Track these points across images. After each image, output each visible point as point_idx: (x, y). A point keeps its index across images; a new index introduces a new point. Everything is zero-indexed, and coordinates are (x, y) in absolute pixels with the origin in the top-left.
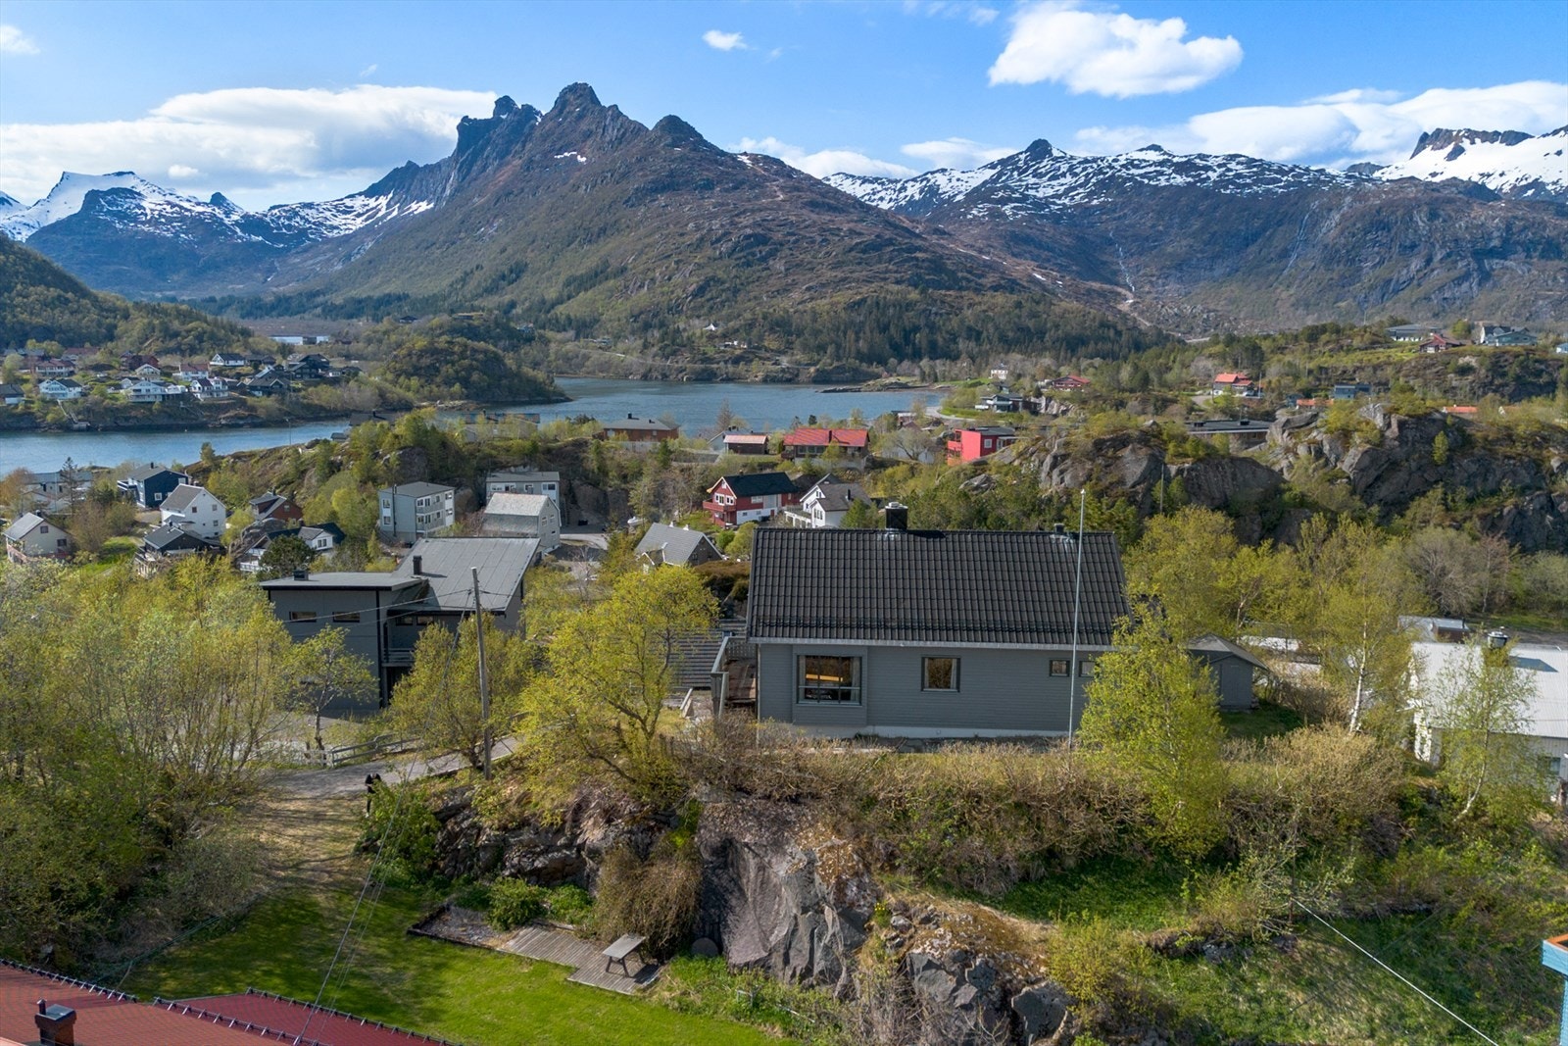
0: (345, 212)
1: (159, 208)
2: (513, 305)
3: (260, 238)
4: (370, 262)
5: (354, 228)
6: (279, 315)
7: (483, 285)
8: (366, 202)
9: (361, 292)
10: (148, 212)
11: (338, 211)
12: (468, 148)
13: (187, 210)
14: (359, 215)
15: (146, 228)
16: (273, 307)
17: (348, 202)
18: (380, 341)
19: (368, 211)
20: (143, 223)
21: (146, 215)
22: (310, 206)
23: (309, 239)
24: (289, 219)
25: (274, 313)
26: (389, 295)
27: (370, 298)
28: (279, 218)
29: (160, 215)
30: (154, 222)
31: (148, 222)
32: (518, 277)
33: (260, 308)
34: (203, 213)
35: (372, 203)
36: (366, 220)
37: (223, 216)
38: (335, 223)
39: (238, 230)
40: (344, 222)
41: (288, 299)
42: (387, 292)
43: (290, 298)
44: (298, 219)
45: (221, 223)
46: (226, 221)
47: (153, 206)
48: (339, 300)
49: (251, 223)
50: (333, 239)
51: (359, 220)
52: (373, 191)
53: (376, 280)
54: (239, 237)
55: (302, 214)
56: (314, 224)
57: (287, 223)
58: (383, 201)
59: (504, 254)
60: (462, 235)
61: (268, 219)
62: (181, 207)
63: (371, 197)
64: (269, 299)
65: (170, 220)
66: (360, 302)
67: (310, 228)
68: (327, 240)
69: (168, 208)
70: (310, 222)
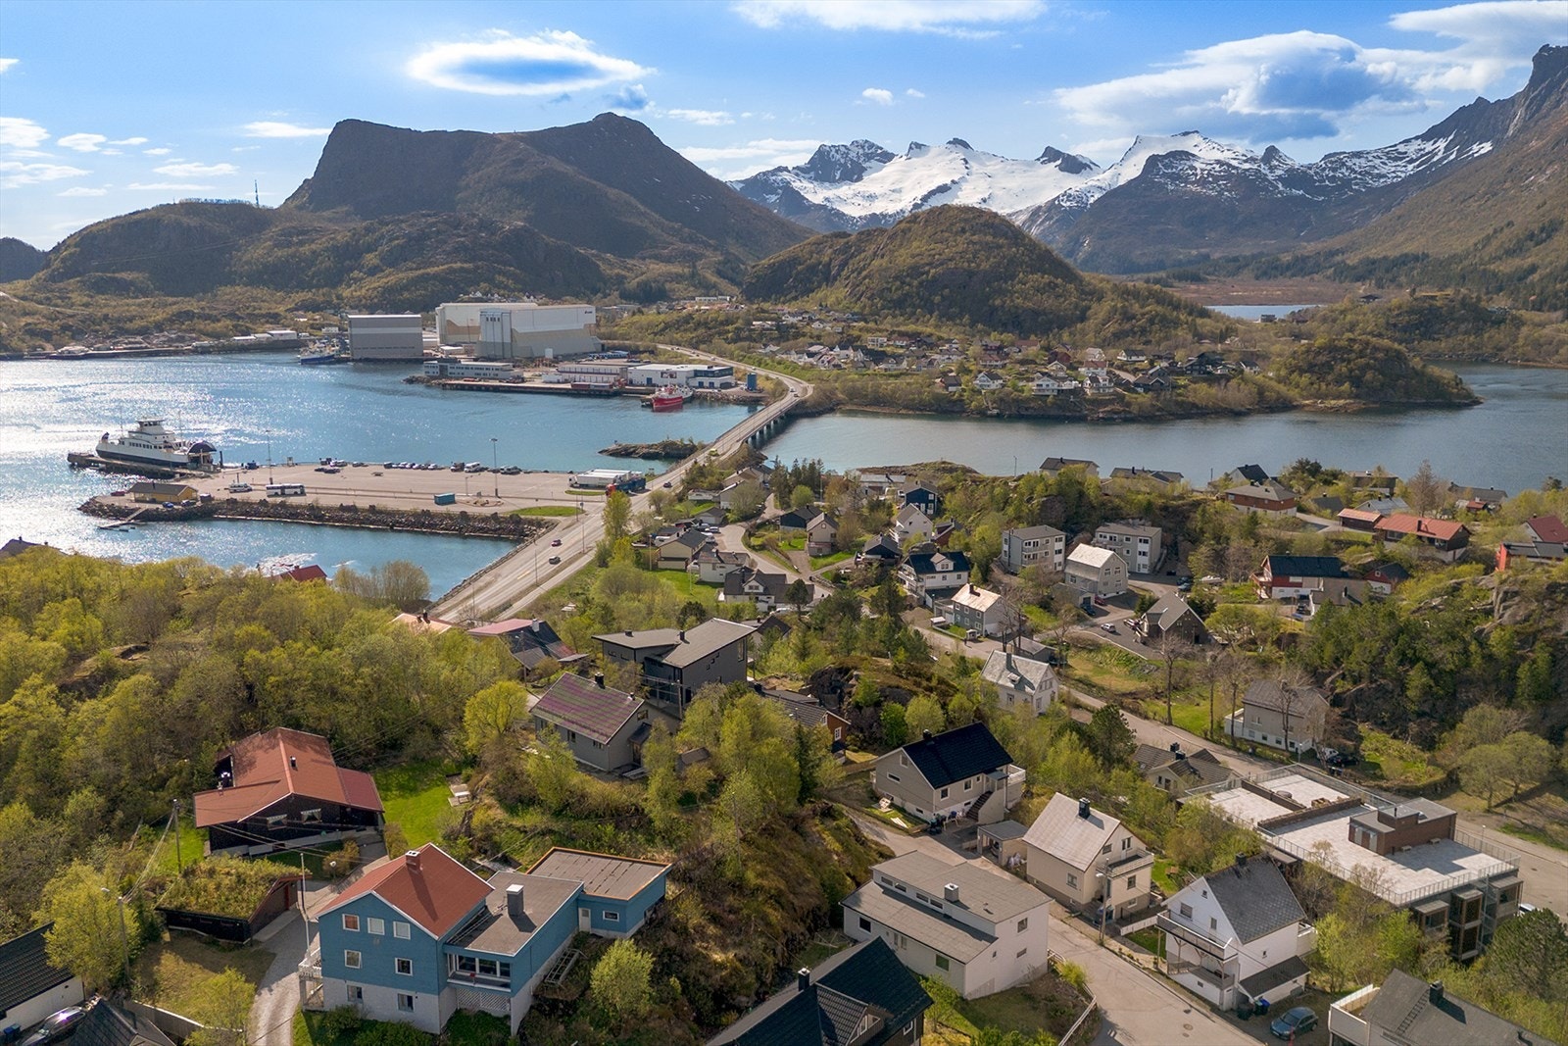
0: (1396, 159)
1: (1209, 167)
2: (1533, 269)
3: (1301, 192)
4: (1399, 217)
5: (1403, 175)
6: (1293, 275)
7: (1506, 246)
8: (1422, 147)
9: (1375, 253)
10: (1199, 172)
11: (1389, 158)
12: (1543, 81)
13: (1234, 168)
14: (1411, 161)
15: (1193, 188)
16: (1288, 267)
17: (1402, 148)
18: (1334, 321)
19: (1422, 156)
20: (1193, 183)
21: (1196, 175)
22: (1358, 155)
23: (1352, 190)
24: (1334, 170)
25: (1289, 274)
26: (1406, 255)
27: (1385, 258)
28: (1324, 169)
29: (1208, 174)
30: (1202, 182)
31: (1197, 182)
32: (1549, 237)
33: (1276, 268)
34: (1247, 170)
35: (1429, 147)
36: (1419, 166)
37: (1267, 172)
38: (1384, 171)
39: (1280, 185)
40: (1393, 169)
41: (1304, 259)
42: (1405, 251)
43: (1308, 257)
44: (1344, 170)
45: (1265, 178)
46: (1270, 177)
47: (1204, 166)
48: (1352, 259)
49: (1297, 177)
50: (1377, 188)
51: (1410, 167)
52: (1432, 134)
53: (1400, 238)
54: (1280, 192)
55: (1349, 164)
56: (1360, 173)
57: (1331, 174)
58: (1442, 144)
59: (1541, 210)
60: (1507, 185)
61: (1312, 172)
62: (1229, 165)
63: (1429, 141)
64: (1286, 258)
65: (1217, 179)
66: (1374, 262)
67: (1356, 178)
68: (1370, 190)
69: (1217, 168)
70: (1356, 172)
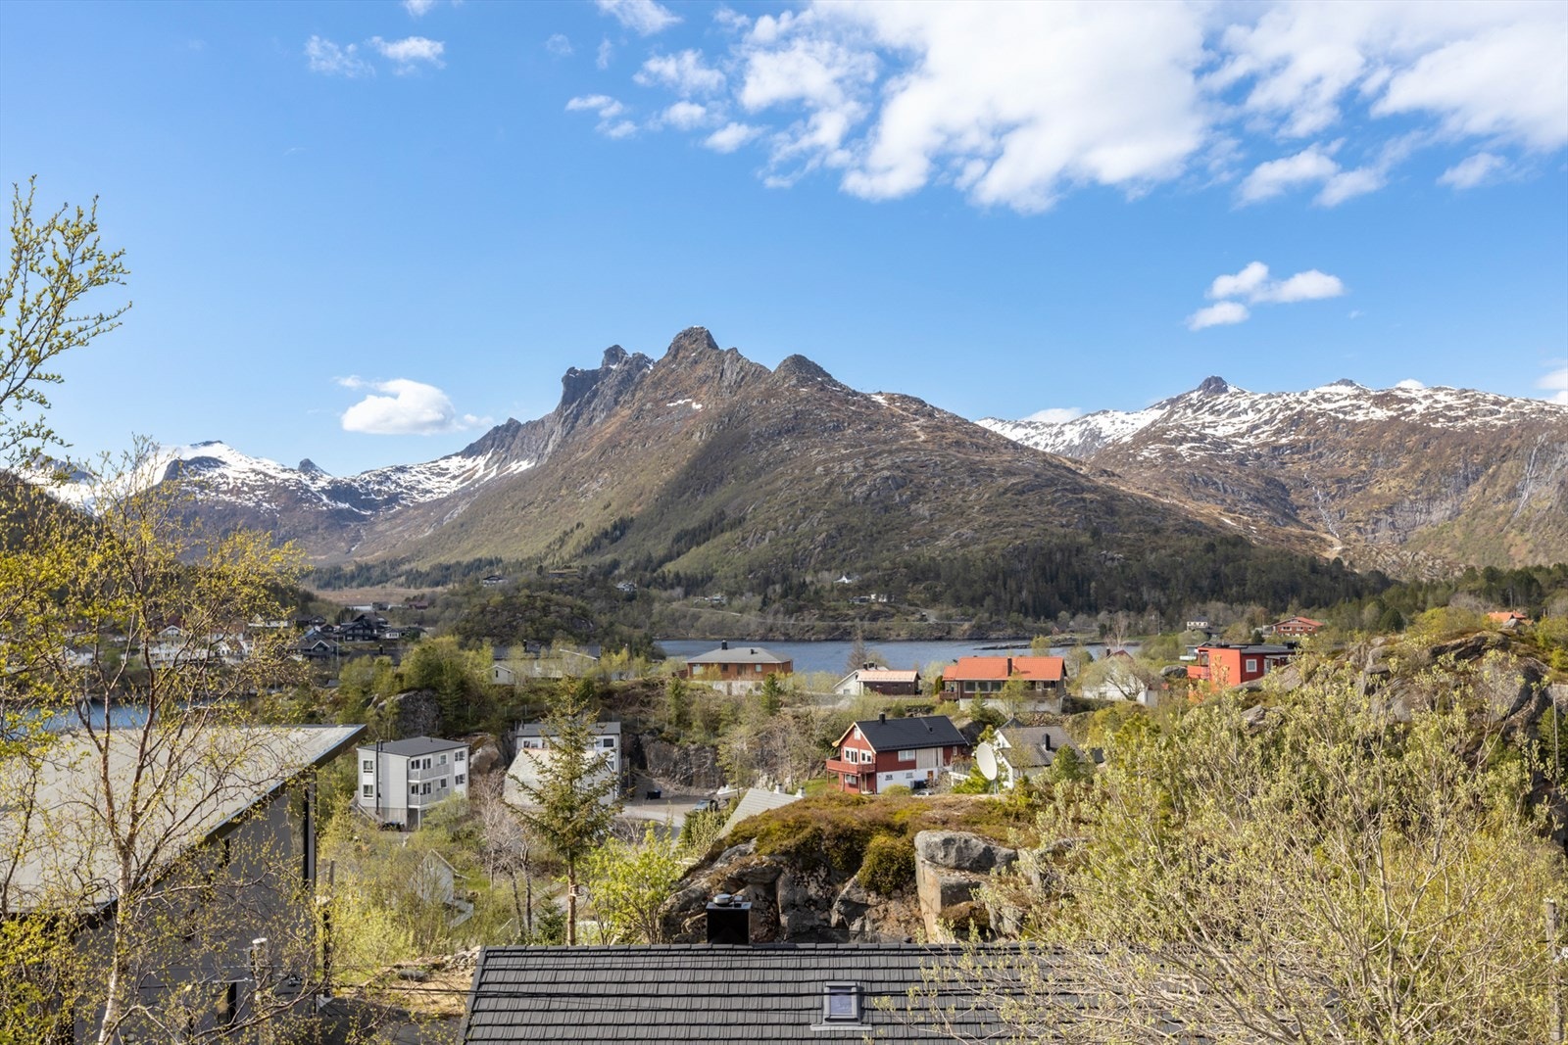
0: (439, 475)
1: (243, 476)
2: (615, 564)
3: (347, 506)
4: (462, 525)
5: (448, 491)
6: (361, 585)
7: (584, 544)
8: (462, 464)
9: (446, 559)
10: (231, 480)
11: (433, 474)
12: (574, 401)
13: (271, 477)
14: (454, 477)
15: (227, 498)
16: (353, 577)
17: (443, 464)
18: (459, 606)
19: (464, 473)
20: (225, 492)
21: (228, 484)
22: (402, 469)
23: (399, 504)
24: (380, 483)
25: (354, 584)
26: (480, 560)
27: (458, 563)
28: (368, 482)
29: (243, 484)
30: (236, 491)
31: (231, 491)
32: (622, 534)
33: (338, 578)
34: (287, 480)
35: (469, 463)
36: (462, 482)
37: (309, 483)
38: (428, 486)
39: (324, 497)
40: (437, 485)
41: (368, 568)
42: (478, 556)
43: (374, 566)
44: (389, 483)
45: (307, 490)
46: (313, 488)
47: (237, 475)
48: (424, 566)
49: (338, 491)
50: (424, 504)
51: (454, 483)
52: (471, 451)
53: (467, 545)
54: (324, 505)
55: (394, 478)
56: (406, 488)
57: (377, 487)
58: (481, 461)
59: (608, 510)
60: (564, 492)
61: (356, 485)
62: (265, 475)
63: (470, 457)
64: (349, 568)
65: (253, 489)
66: (448, 568)
67: (402, 493)
68: (419, 506)
69: (252, 476)
70: (401, 486)
